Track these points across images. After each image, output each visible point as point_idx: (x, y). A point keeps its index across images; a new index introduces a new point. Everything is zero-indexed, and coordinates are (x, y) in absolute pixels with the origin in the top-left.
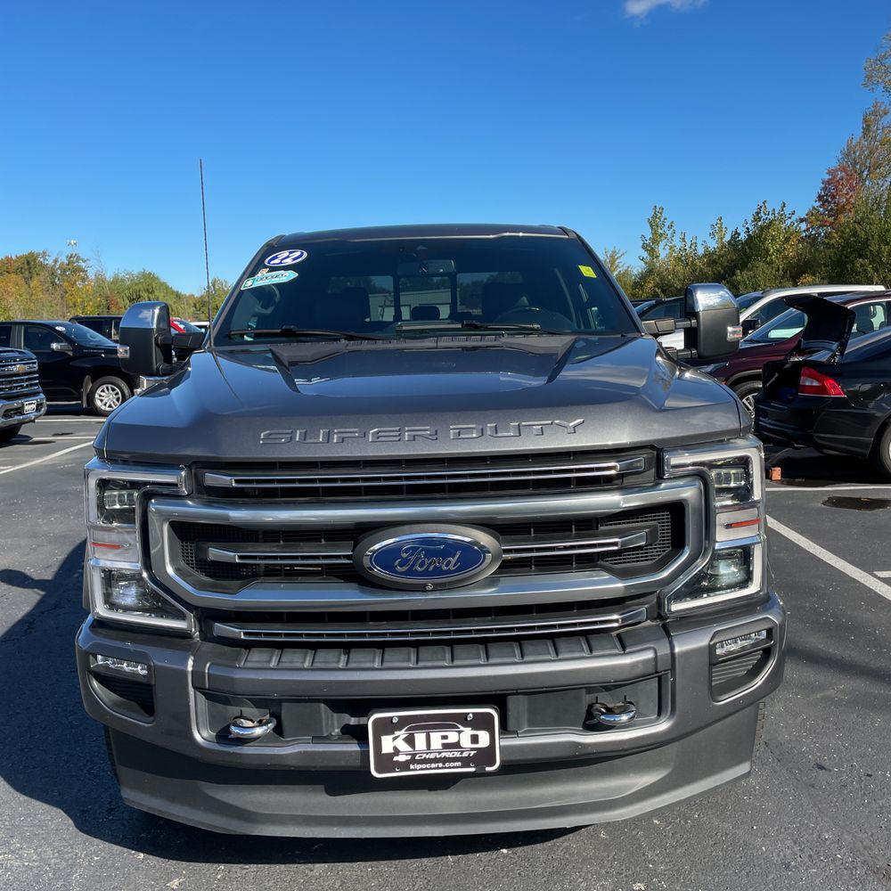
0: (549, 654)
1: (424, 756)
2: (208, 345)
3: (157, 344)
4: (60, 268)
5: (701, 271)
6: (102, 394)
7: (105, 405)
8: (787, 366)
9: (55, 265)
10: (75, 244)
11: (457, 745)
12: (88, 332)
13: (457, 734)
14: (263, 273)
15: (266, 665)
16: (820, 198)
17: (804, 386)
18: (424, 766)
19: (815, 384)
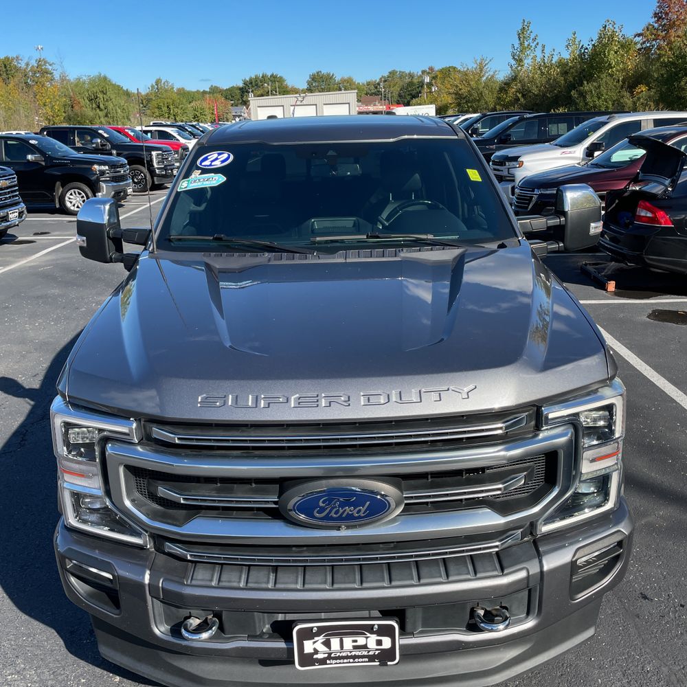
0: (441, 576)
1: (338, 654)
2: (151, 248)
3: (109, 237)
4: (31, 70)
5: (555, 80)
6: (71, 197)
7: (74, 205)
8: (626, 194)
9: (27, 68)
10: (42, 48)
11: (365, 647)
12: (56, 144)
13: (365, 639)
14: (196, 174)
15: (208, 583)
16: (656, 15)
17: (640, 216)
18: (338, 661)
19: (649, 215)
